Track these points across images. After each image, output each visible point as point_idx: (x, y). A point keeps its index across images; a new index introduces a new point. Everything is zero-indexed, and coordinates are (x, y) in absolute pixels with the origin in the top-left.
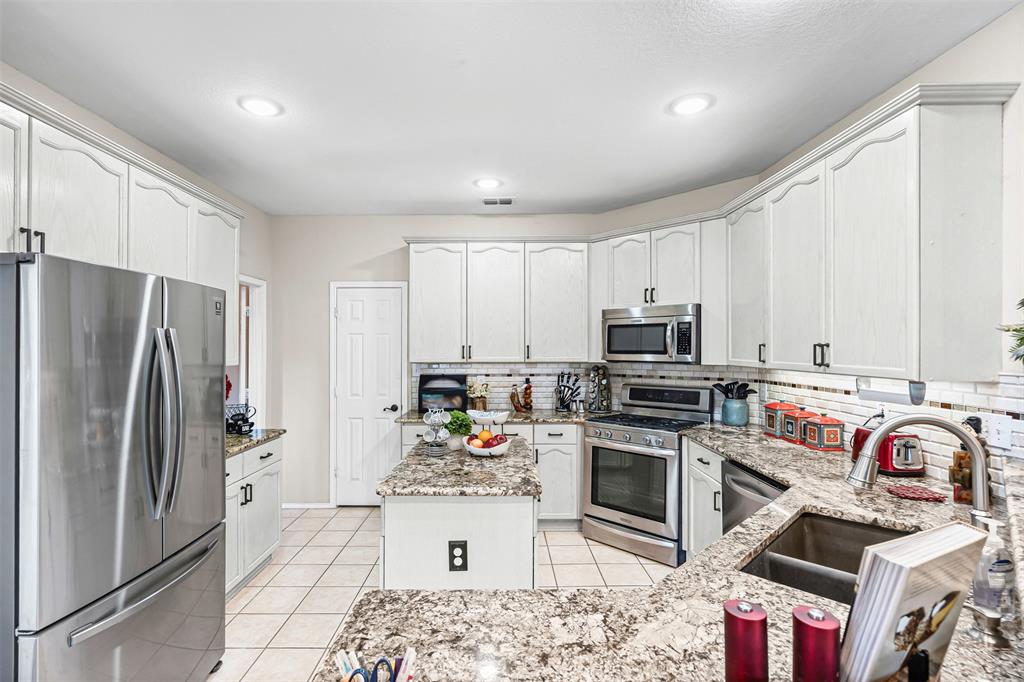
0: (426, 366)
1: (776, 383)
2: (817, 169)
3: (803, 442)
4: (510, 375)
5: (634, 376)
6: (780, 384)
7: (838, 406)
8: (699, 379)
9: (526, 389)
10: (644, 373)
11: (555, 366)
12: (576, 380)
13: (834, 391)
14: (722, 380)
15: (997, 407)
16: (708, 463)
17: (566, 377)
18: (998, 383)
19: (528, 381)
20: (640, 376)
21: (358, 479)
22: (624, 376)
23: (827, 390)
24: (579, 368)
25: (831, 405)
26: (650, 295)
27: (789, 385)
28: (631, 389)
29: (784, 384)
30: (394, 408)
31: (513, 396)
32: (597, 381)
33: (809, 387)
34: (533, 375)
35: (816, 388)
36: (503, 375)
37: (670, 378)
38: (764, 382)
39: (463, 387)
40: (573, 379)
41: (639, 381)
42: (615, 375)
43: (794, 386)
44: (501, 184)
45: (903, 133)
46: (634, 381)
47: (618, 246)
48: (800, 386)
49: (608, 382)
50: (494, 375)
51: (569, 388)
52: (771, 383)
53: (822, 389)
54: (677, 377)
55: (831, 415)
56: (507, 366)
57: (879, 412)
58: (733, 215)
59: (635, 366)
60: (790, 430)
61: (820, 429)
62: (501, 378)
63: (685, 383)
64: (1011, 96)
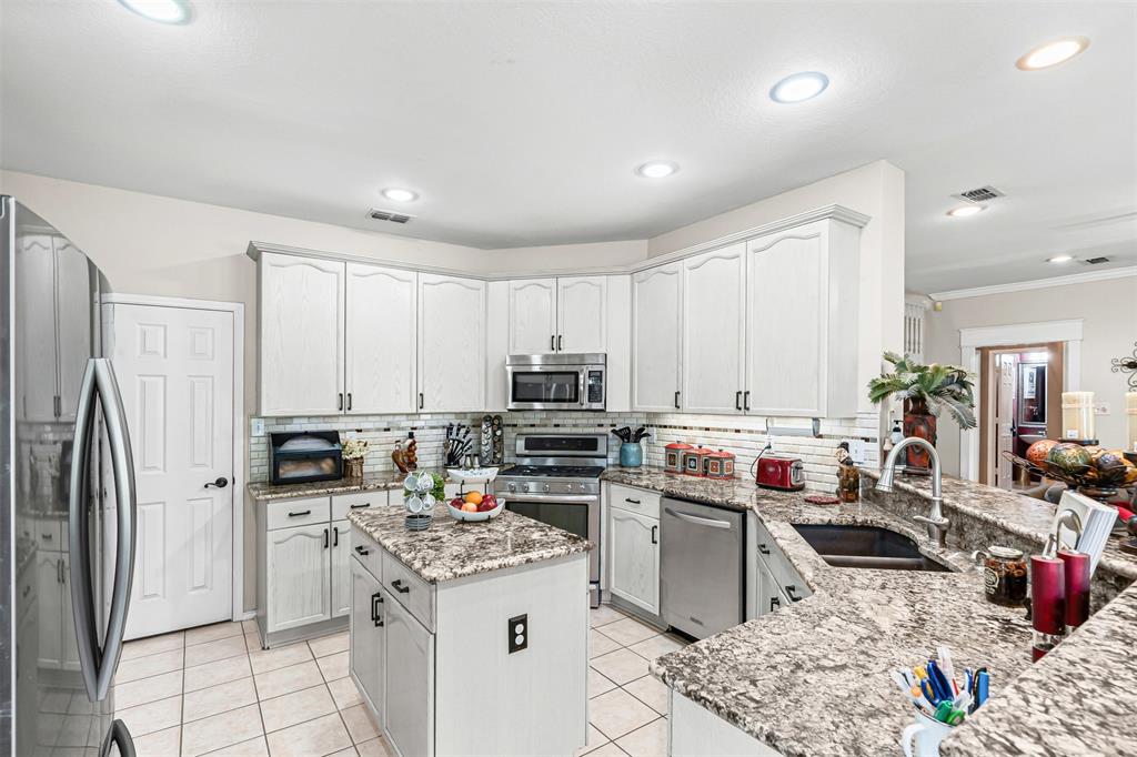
0: (274, 422)
1: (665, 427)
2: (739, 248)
3: (705, 474)
4: (388, 430)
5: (526, 426)
6: (670, 427)
7: (729, 443)
8: (592, 426)
9: (411, 445)
10: (537, 422)
11: (440, 417)
12: (467, 432)
13: (726, 430)
14: (615, 425)
15: (854, 435)
16: (638, 502)
17: (455, 429)
18: (855, 418)
19: (411, 436)
20: (533, 426)
21: (155, 595)
22: (515, 426)
23: (719, 430)
24: (465, 418)
25: (722, 442)
26: (556, 341)
27: (680, 428)
28: (526, 439)
29: (675, 427)
30: (221, 483)
31: (395, 456)
32: (490, 432)
33: (701, 429)
34: (415, 429)
35: (707, 429)
36: (378, 430)
37: (564, 426)
38: (652, 426)
39: (337, 447)
40: (463, 431)
41: (532, 430)
42: (508, 425)
43: (685, 428)
44: (416, 197)
45: (817, 235)
46: (525, 430)
47: (521, 289)
48: (691, 428)
49: (502, 433)
50: (368, 430)
51: (459, 442)
52: (660, 426)
53: (714, 429)
54: (572, 424)
55: (725, 450)
56: (384, 418)
57: (766, 445)
58: (642, 274)
59: (527, 415)
60: (693, 465)
61: (722, 463)
62: (377, 434)
63: (579, 430)
64: (865, 224)
